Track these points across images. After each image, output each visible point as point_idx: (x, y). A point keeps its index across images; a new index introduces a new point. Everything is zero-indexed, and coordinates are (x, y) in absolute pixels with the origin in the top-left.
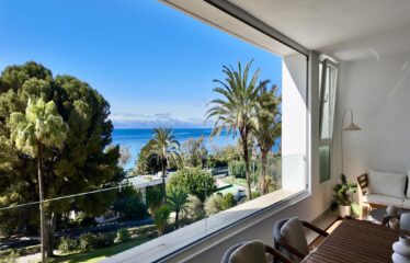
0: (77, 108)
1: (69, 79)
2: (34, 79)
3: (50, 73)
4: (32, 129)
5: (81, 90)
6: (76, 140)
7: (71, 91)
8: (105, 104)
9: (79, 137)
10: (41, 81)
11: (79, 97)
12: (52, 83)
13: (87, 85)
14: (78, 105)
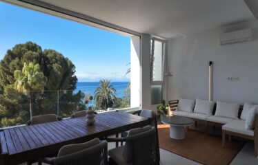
0: (55, 68)
1: (51, 51)
2: (30, 52)
3: (40, 48)
4: (26, 80)
5: (57, 58)
6: (54, 87)
7: (52, 58)
8: (73, 66)
9: (55, 85)
10: (34, 53)
11: (56, 61)
12: (41, 54)
13: (61, 55)
14: (55, 66)
